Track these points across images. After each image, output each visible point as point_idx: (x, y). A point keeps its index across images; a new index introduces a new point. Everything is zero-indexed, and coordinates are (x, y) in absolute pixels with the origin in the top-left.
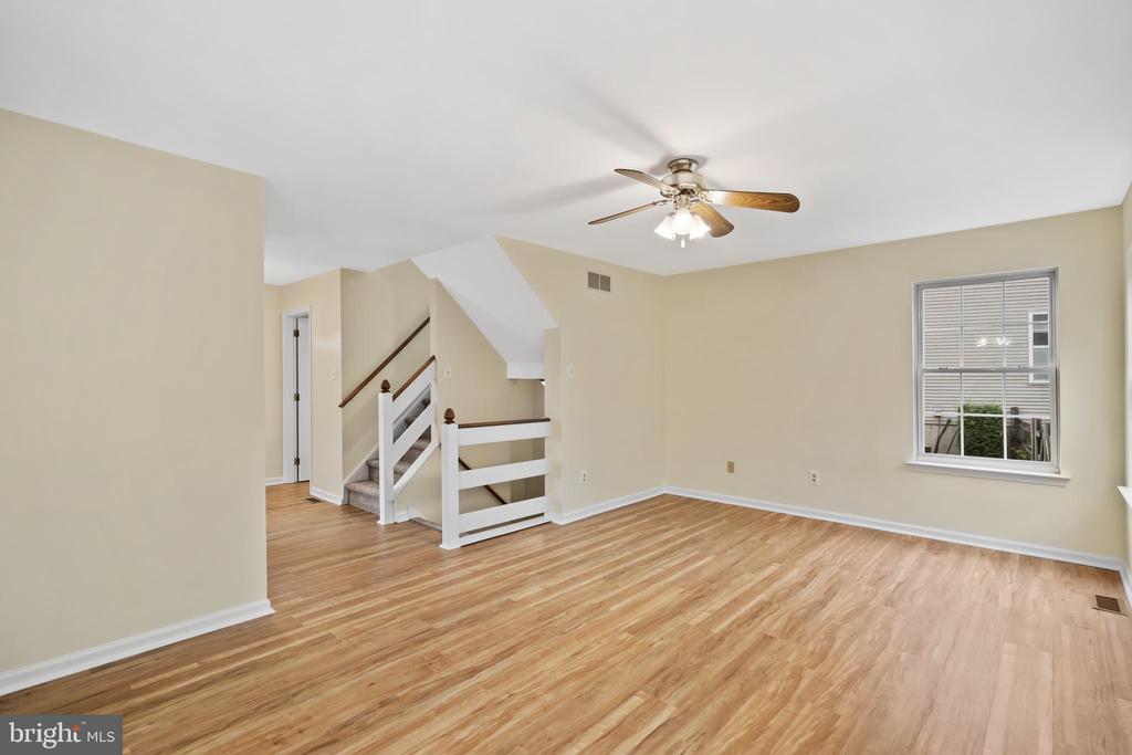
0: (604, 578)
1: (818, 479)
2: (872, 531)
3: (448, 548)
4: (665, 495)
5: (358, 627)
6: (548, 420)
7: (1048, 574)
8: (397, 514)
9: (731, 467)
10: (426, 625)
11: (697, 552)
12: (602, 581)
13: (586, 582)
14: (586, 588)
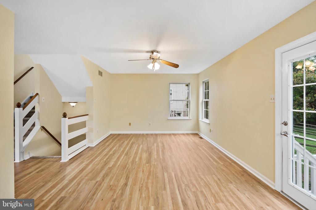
0: (125, 155)
1: (151, 124)
2: (162, 134)
3: (66, 161)
4: (111, 134)
5: (70, 190)
6: (88, 115)
7: (191, 136)
8: (25, 156)
9: (130, 124)
10: (94, 182)
11: (137, 145)
12: (126, 156)
13: (122, 158)
14: (124, 159)
